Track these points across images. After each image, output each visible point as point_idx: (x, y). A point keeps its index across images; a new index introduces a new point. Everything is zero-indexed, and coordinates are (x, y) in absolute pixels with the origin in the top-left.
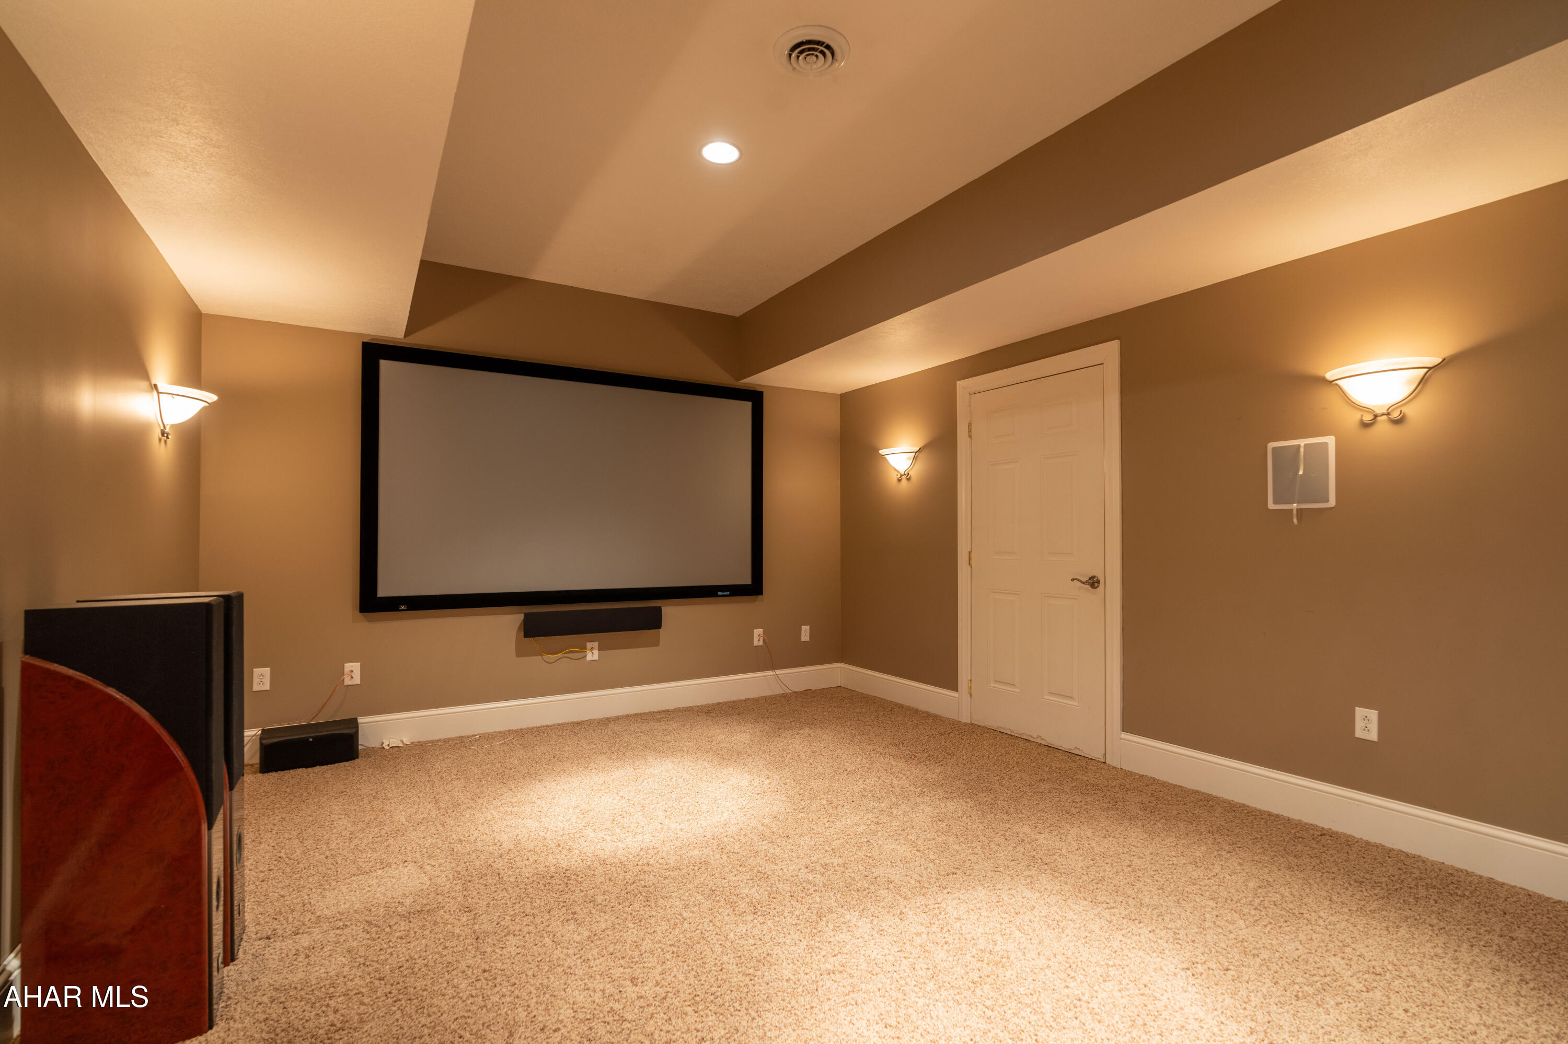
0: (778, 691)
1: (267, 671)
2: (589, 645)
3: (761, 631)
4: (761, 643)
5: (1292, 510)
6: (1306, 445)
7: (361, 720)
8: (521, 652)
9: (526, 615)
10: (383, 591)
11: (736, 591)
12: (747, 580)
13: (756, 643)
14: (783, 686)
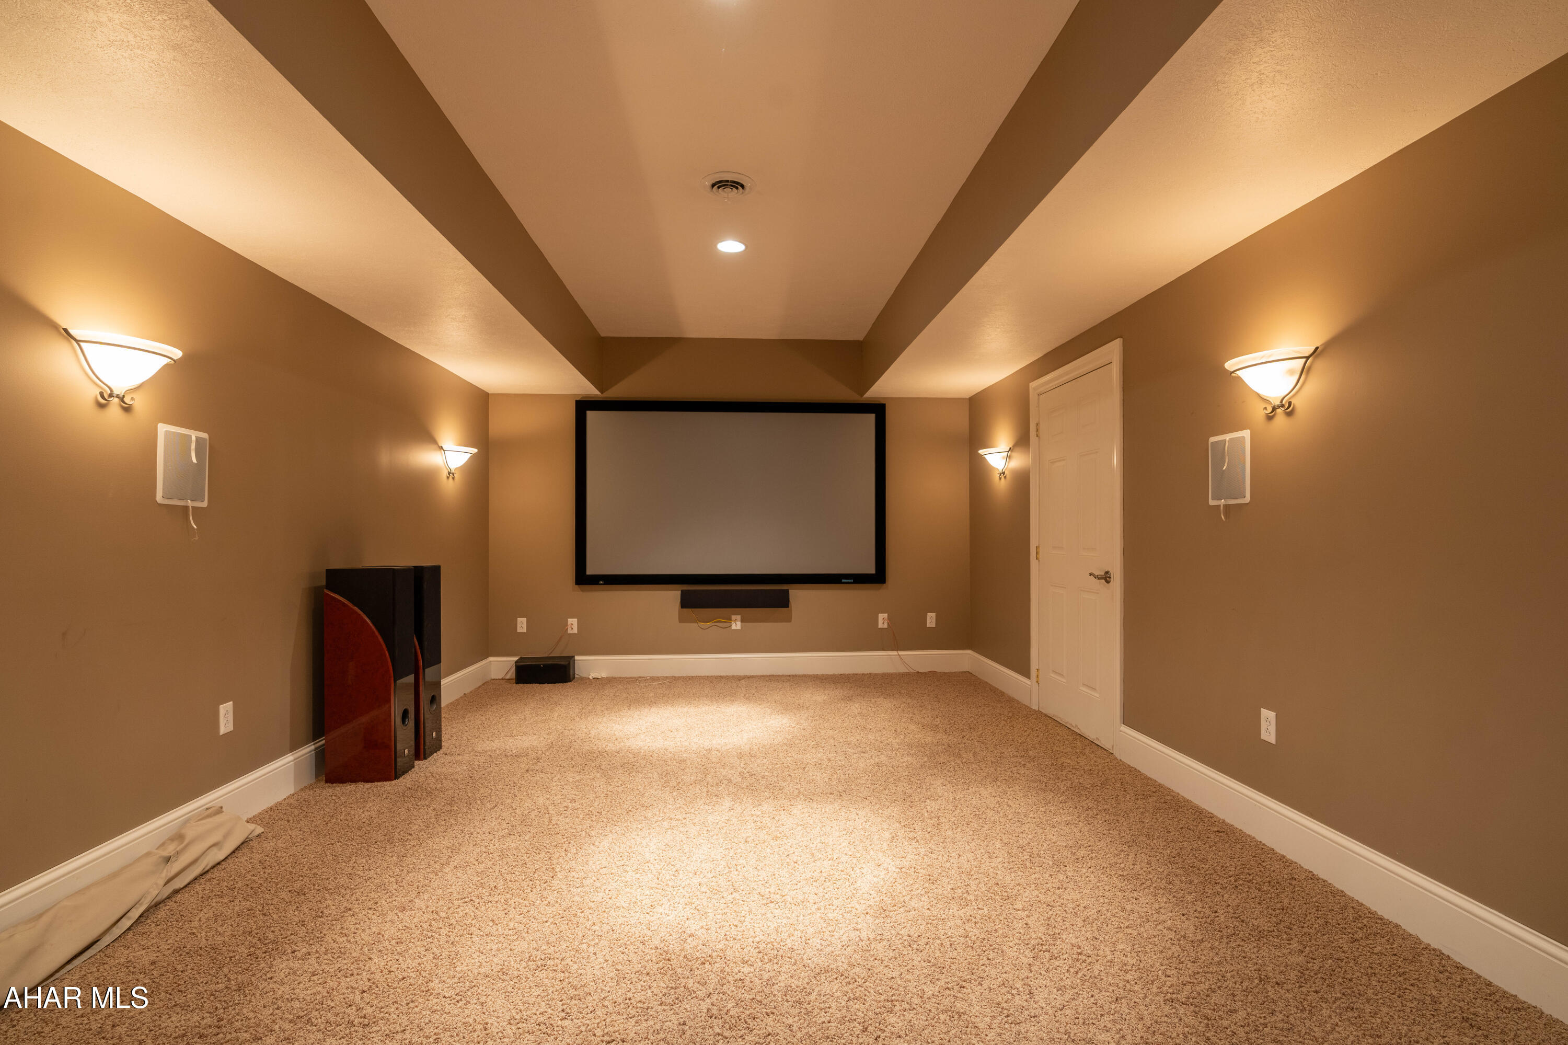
0: (902, 669)
1: (524, 620)
2: (733, 617)
3: (886, 615)
4: (886, 626)
5: (1220, 505)
6: (1230, 439)
7: (577, 658)
8: (681, 620)
9: (682, 592)
10: (590, 571)
11: (859, 579)
12: (872, 570)
13: (880, 626)
14: (907, 666)
